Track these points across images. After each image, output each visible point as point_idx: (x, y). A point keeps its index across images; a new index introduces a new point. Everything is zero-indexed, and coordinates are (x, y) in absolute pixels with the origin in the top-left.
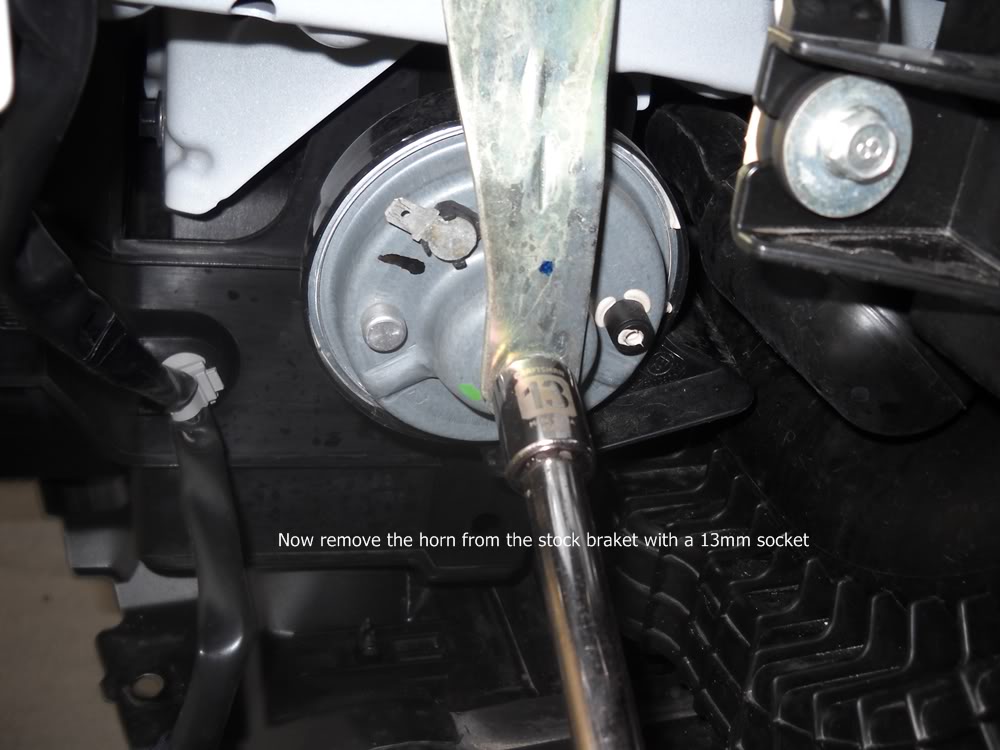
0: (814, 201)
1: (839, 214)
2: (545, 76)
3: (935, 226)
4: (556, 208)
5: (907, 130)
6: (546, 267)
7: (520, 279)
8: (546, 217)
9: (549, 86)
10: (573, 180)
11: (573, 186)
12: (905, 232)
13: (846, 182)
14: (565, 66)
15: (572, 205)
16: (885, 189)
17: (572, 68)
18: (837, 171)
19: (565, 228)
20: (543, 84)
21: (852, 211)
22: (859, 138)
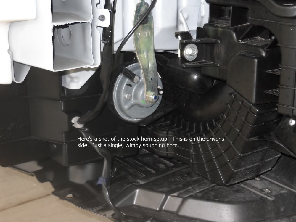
0: (189, 59)
1: (191, 60)
2: (147, 52)
3: (202, 60)
4: (152, 70)
5: (197, 49)
6: (152, 79)
7: (149, 81)
8: (151, 72)
9: (148, 53)
10: (153, 66)
11: (153, 67)
12: (199, 61)
13: (191, 56)
14: (149, 50)
15: (154, 69)
16: (196, 56)
17: (150, 50)
18: (191, 55)
19: (153, 73)
20: (147, 53)
21: (193, 60)
22: (192, 51)
